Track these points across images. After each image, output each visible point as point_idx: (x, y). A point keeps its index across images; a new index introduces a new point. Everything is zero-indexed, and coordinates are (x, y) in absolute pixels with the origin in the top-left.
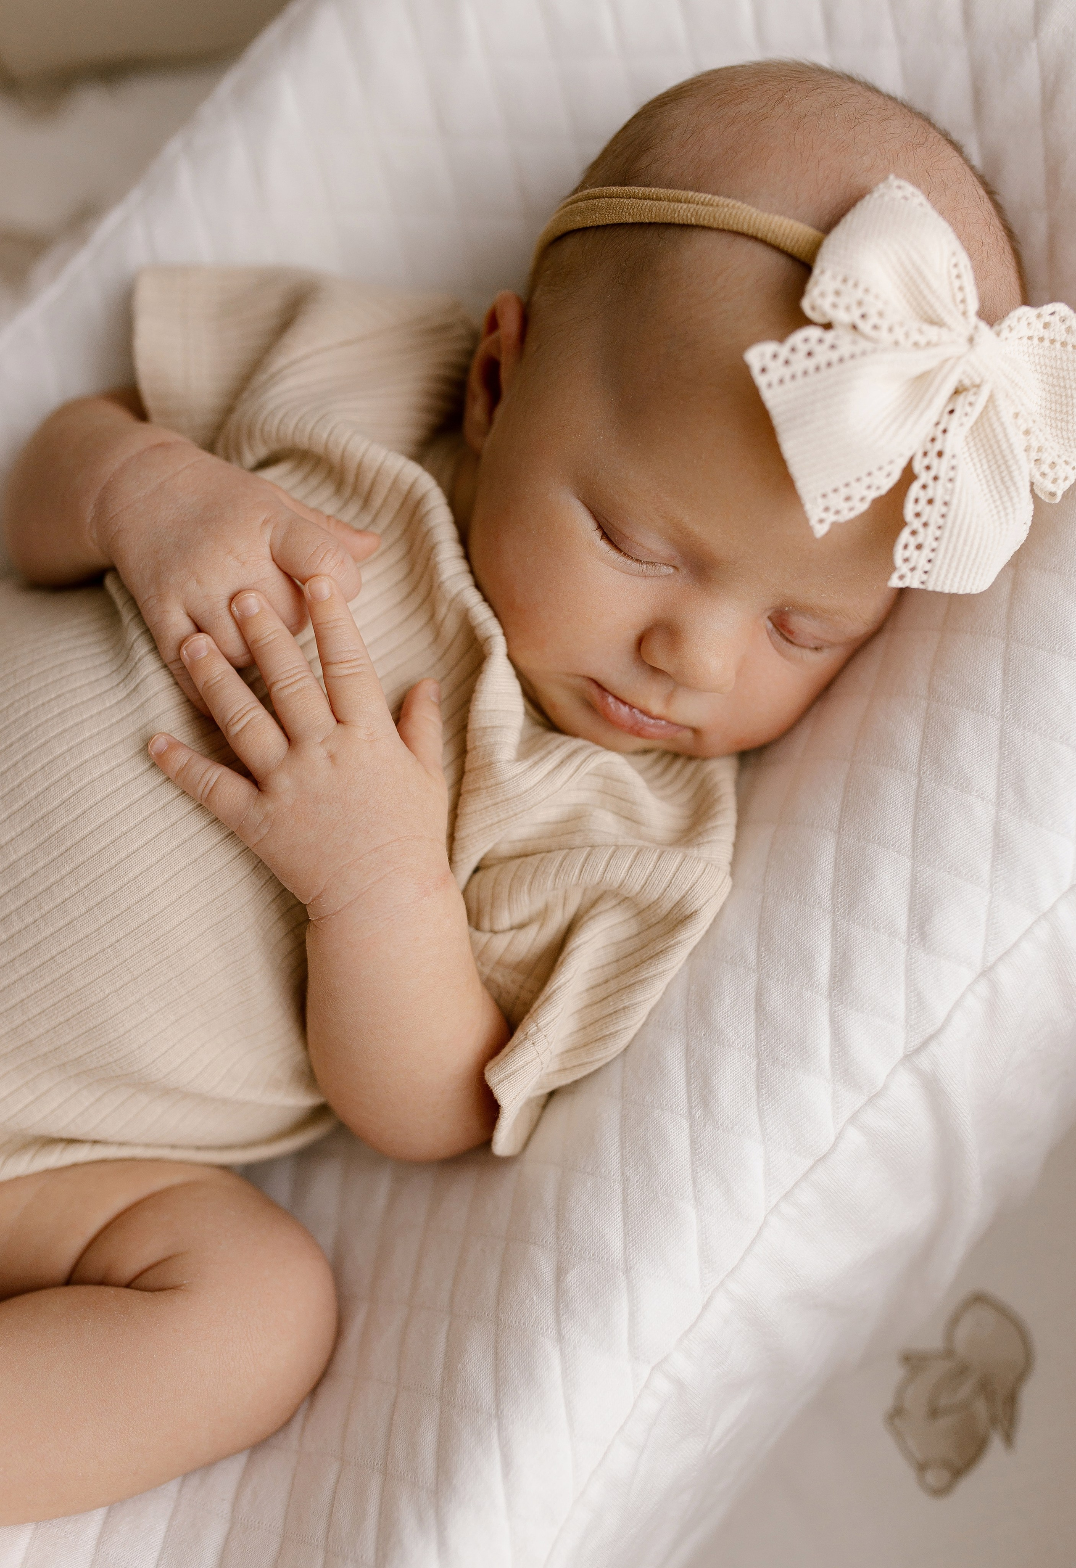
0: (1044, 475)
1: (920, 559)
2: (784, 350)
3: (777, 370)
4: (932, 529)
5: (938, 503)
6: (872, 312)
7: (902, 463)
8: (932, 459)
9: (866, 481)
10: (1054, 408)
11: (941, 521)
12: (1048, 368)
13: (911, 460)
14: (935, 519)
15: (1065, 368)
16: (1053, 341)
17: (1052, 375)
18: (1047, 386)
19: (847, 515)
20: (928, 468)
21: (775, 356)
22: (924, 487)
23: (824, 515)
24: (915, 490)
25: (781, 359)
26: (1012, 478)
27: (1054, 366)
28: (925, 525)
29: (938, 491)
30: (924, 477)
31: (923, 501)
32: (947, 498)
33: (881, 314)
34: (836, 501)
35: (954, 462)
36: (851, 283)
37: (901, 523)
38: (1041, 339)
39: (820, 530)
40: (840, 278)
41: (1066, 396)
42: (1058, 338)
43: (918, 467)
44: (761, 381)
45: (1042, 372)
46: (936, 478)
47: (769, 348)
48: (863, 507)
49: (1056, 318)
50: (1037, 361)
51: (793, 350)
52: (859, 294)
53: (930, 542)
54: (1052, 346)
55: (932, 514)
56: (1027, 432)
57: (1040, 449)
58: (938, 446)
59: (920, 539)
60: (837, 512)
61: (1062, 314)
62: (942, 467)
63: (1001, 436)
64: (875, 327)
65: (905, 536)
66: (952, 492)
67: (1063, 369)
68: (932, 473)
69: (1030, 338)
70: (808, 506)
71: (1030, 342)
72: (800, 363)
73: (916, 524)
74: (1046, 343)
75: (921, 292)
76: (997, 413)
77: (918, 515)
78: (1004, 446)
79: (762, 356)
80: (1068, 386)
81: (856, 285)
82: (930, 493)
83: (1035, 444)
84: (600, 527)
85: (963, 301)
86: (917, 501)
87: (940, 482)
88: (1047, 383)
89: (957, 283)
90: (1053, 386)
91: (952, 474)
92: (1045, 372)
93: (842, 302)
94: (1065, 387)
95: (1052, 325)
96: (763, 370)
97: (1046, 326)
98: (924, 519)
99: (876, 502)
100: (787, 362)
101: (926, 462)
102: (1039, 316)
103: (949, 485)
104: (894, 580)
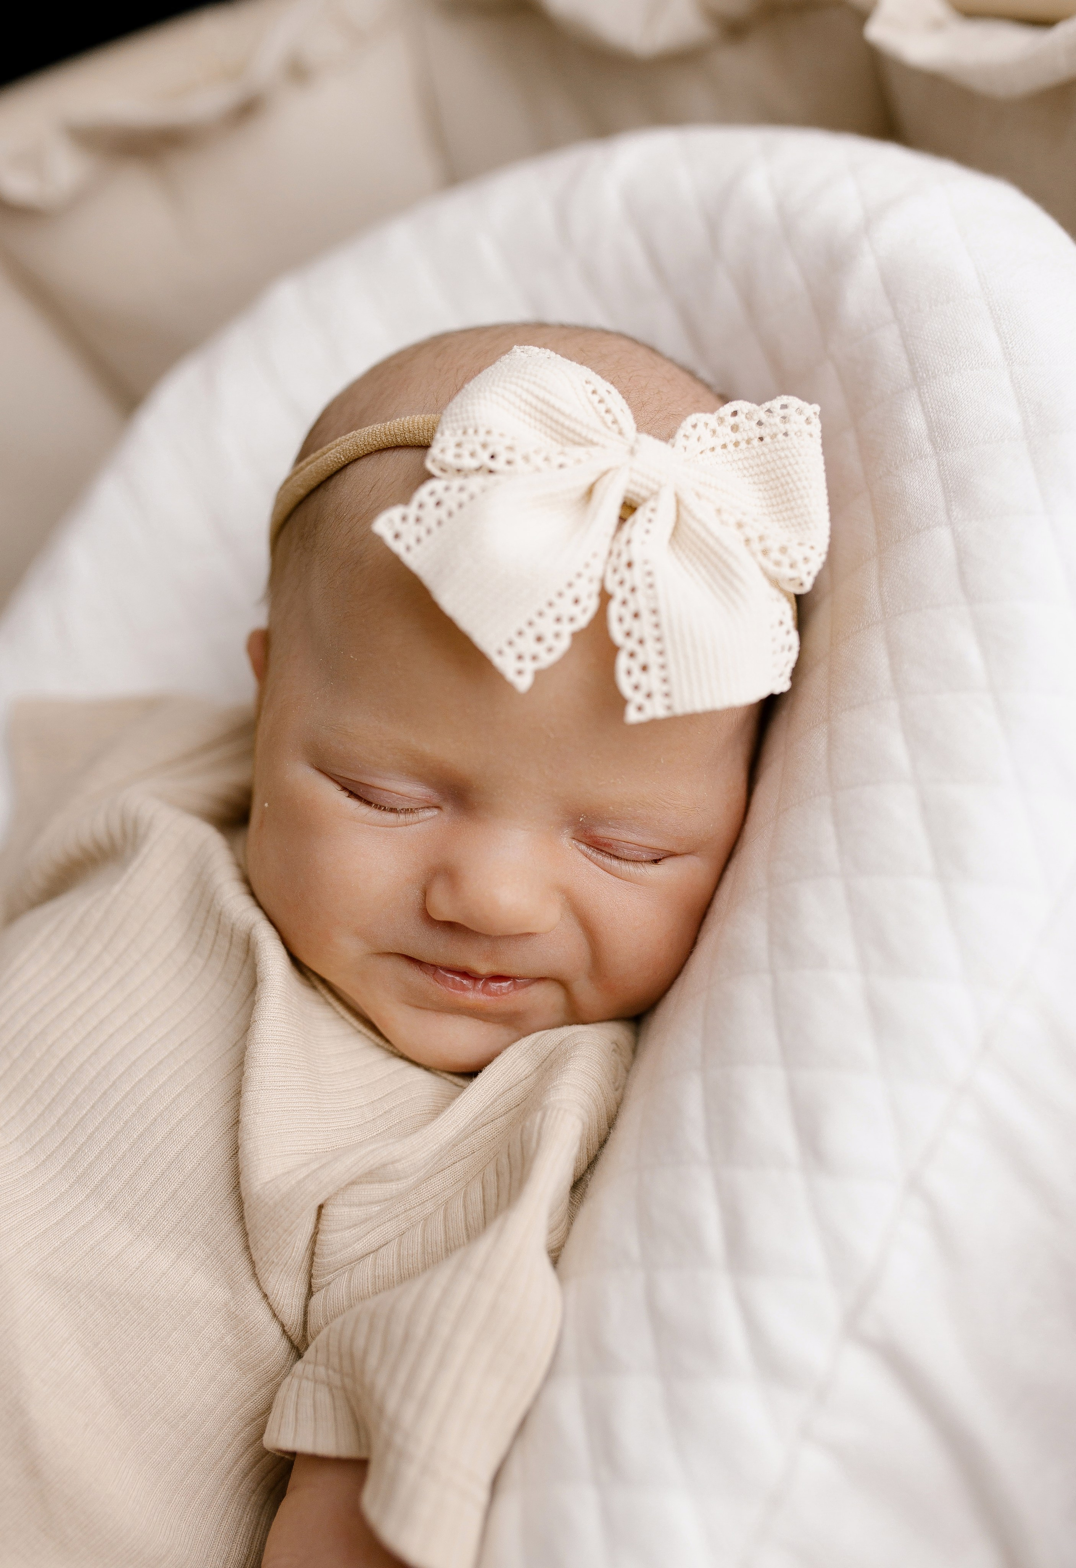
0: (778, 563)
1: (652, 681)
2: (412, 510)
3: (410, 531)
4: (650, 644)
5: (645, 615)
6: (500, 449)
7: (595, 588)
8: (625, 573)
9: (551, 614)
10: (775, 503)
11: (657, 633)
12: (755, 468)
13: (603, 581)
14: (649, 632)
15: (771, 460)
16: (748, 442)
17: (762, 473)
18: (761, 487)
19: (547, 660)
20: (621, 583)
21: (404, 519)
22: (624, 603)
23: (520, 665)
24: (614, 609)
25: (411, 519)
26: (731, 570)
27: (760, 463)
28: (641, 642)
29: (641, 602)
30: (619, 593)
31: (628, 618)
32: (652, 605)
33: (510, 448)
34: (527, 645)
35: (648, 568)
36: (471, 431)
37: (614, 650)
38: (736, 444)
39: (523, 683)
40: (460, 432)
41: (782, 485)
42: (751, 435)
43: (611, 586)
44: (398, 547)
45: (751, 476)
46: (633, 590)
47: (397, 512)
48: (564, 644)
49: (740, 418)
50: (741, 467)
51: (421, 506)
52: (482, 437)
53: (654, 660)
54: (750, 446)
55: (644, 628)
56: (740, 525)
57: (761, 538)
58: (624, 559)
59: (641, 658)
60: (534, 658)
61: (746, 411)
62: (636, 576)
63: (703, 534)
64: (509, 462)
65: (623, 662)
66: (655, 598)
67: (769, 462)
68: (627, 586)
69: (724, 446)
70: (498, 661)
71: (725, 451)
72: (431, 515)
73: (630, 644)
74: (743, 445)
75: (557, 422)
76: (690, 512)
77: (628, 634)
78: (711, 542)
79: (391, 521)
80: (779, 475)
81: (476, 432)
82: (632, 607)
83: (754, 535)
84: (344, 789)
85: (615, 422)
86: (621, 620)
87: (639, 594)
88: (760, 483)
89: (602, 408)
90: (767, 482)
91: (649, 580)
92: (753, 473)
93: (465, 452)
94: (778, 478)
95: (741, 425)
96: (397, 536)
97: (735, 428)
98: (636, 635)
99: (576, 636)
100: (418, 520)
101: (617, 578)
102: (721, 420)
103: (650, 592)
104: (632, 716)
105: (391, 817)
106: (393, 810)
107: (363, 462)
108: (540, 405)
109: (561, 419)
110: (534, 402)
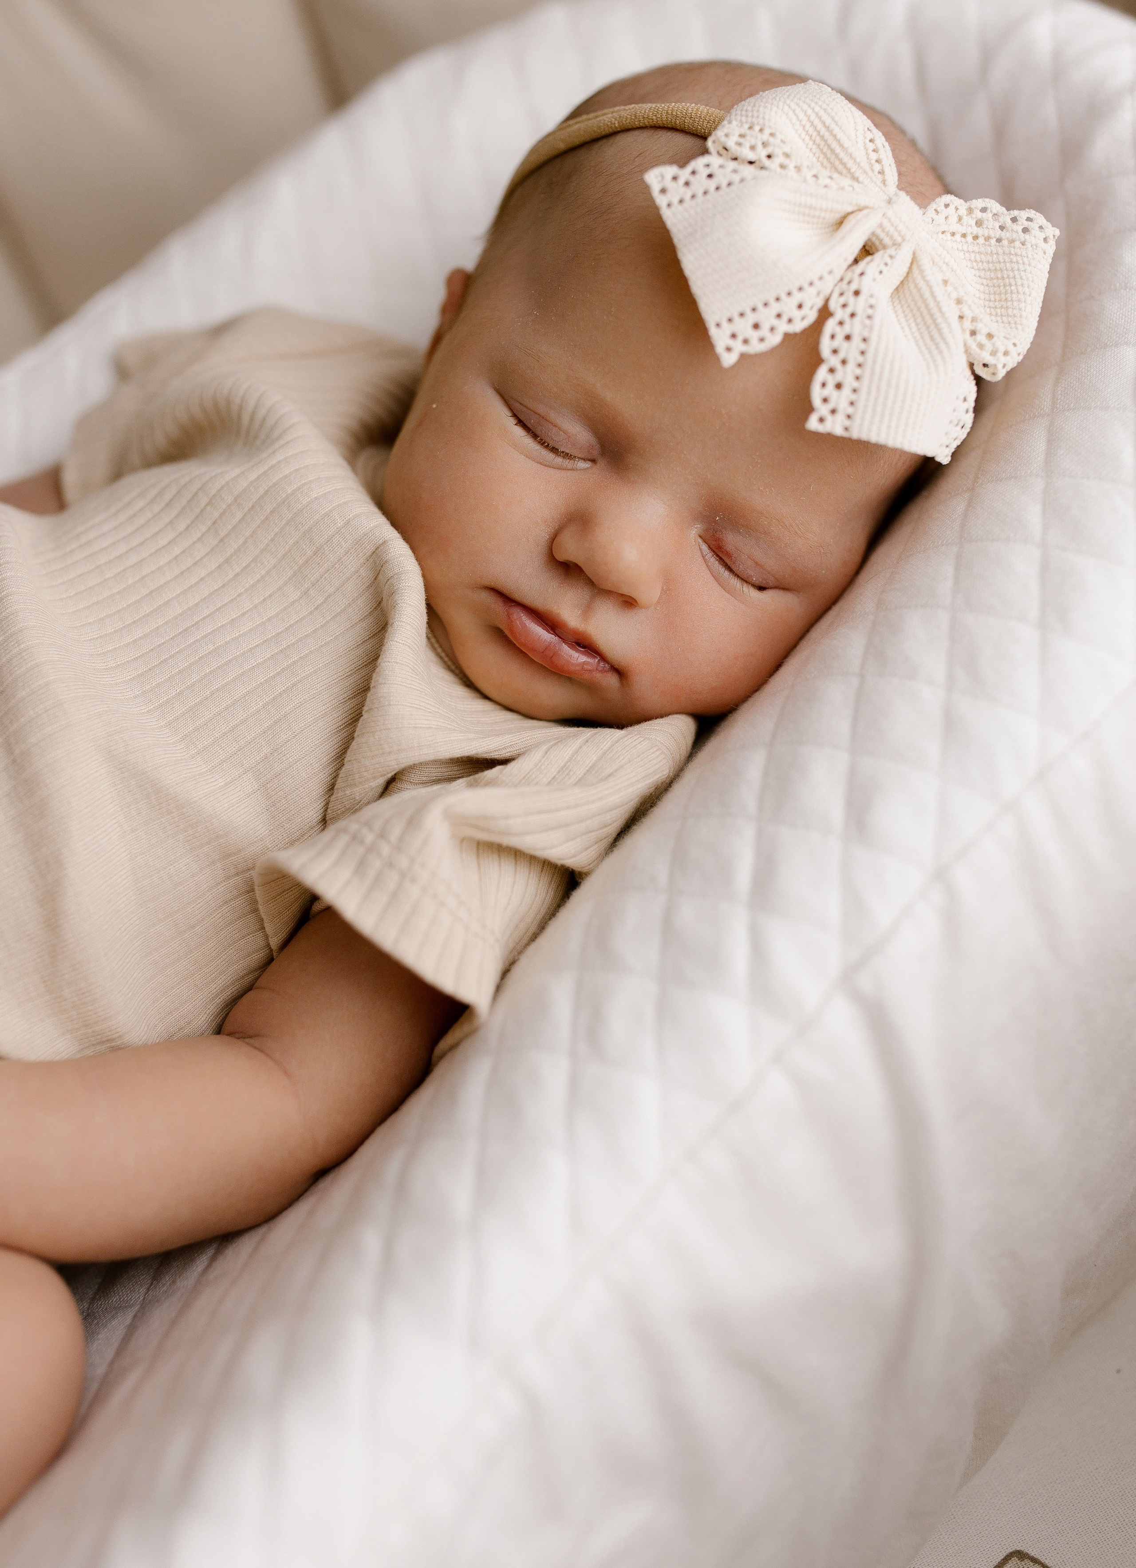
0: (981, 346)
1: (841, 399)
2: (685, 174)
3: (676, 191)
4: (851, 367)
5: (856, 340)
6: (778, 152)
7: (820, 303)
8: (850, 298)
9: (775, 308)
10: (993, 299)
11: (860, 359)
12: (985, 263)
13: (827, 301)
14: (854, 358)
15: (1002, 261)
16: (987, 239)
17: (990, 270)
18: (985, 282)
19: (756, 347)
20: (844, 306)
21: (675, 178)
22: (841, 323)
23: (731, 343)
24: (830, 325)
25: (681, 181)
26: (941, 334)
27: (991, 260)
28: (844, 362)
29: (856, 328)
30: (840, 314)
31: (840, 337)
32: (866, 334)
33: (787, 155)
34: (744, 327)
35: (872, 301)
36: (757, 128)
37: (817, 360)
38: (976, 237)
39: (728, 360)
40: (747, 126)
41: (1005, 285)
42: (992, 234)
43: (833, 305)
44: (661, 201)
45: (979, 269)
46: (853, 315)
47: (670, 170)
48: (775, 339)
49: (988, 215)
50: (973, 258)
51: (693, 173)
52: (765, 137)
53: (849, 383)
54: (987, 243)
55: (850, 350)
56: (959, 301)
57: (974, 320)
58: (854, 287)
59: (839, 376)
60: (746, 341)
61: (995, 211)
62: (859, 305)
63: (927, 295)
64: (782, 166)
65: (822, 373)
66: (871, 328)
67: (999, 262)
68: (849, 310)
69: (964, 236)
70: (713, 331)
71: (963, 240)
72: (700, 183)
73: (834, 361)
74: (981, 240)
75: (833, 151)
76: (922, 271)
77: (835, 351)
78: (932, 304)
79: (662, 176)
80: (1005, 276)
81: (761, 130)
82: (847, 329)
83: (968, 314)
85: (881, 172)
86: (833, 337)
87: (857, 320)
88: (985, 278)
89: (874, 156)
90: (992, 279)
91: (870, 312)
92: (982, 268)
93: (747, 143)
94: (1003, 278)
95: (986, 222)
96: (663, 191)
97: (979, 223)
98: (841, 355)
99: (788, 337)
100: (687, 184)
101: (842, 300)
102: (970, 211)
103: (867, 322)
104: (813, 424)
105: (549, 456)
106: (554, 450)
107: (637, 133)
108: (823, 131)
109: (838, 150)
110: (820, 126)
